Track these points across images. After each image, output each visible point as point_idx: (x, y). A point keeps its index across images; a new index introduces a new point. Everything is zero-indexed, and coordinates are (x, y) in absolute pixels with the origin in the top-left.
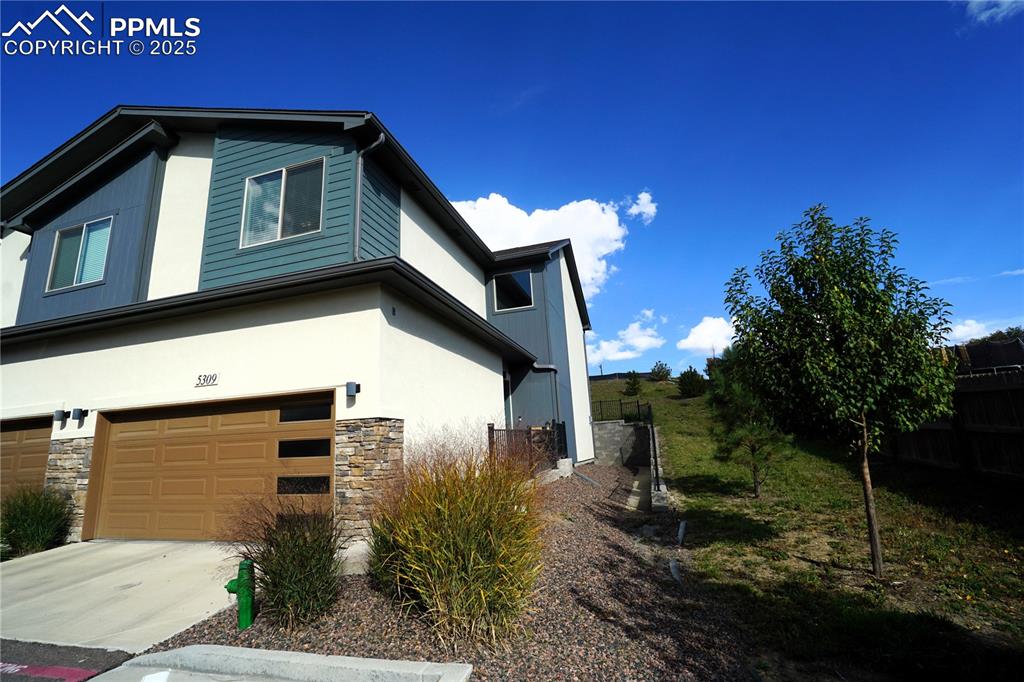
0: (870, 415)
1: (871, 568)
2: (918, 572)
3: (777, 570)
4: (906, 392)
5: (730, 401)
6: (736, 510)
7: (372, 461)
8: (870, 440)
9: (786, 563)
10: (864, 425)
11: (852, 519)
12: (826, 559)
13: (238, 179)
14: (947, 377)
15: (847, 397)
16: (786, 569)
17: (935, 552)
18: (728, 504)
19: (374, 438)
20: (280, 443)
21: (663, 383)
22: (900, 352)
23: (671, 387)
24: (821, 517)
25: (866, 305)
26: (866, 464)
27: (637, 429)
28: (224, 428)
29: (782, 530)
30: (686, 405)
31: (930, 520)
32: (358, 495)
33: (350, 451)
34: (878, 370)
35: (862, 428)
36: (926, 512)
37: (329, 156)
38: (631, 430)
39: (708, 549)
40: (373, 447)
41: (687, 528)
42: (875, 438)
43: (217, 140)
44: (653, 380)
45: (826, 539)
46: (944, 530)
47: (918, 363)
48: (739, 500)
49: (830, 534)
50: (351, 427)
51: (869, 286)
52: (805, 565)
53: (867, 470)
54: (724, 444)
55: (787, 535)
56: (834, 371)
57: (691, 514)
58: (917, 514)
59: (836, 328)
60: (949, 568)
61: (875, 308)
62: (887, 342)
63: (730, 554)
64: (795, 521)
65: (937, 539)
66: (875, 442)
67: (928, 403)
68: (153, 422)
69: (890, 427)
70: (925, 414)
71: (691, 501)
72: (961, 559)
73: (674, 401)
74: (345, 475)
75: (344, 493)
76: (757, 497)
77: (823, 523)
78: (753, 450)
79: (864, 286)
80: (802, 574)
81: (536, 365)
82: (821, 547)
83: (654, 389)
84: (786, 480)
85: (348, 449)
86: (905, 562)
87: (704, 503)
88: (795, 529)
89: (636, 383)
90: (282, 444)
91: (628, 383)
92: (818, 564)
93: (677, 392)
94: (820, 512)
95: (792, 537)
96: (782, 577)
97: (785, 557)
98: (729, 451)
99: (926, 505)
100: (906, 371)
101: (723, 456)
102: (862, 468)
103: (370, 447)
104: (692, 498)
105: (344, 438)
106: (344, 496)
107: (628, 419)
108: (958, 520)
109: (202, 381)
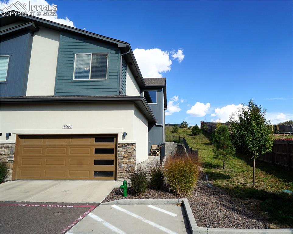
0: (257, 151)
1: (253, 184)
2: (261, 184)
3: (233, 185)
4: (264, 146)
5: (220, 142)
6: (219, 172)
7: (130, 156)
8: (256, 156)
9: (235, 183)
10: (255, 152)
11: (248, 174)
12: (244, 182)
13: (71, 53)
14: (272, 143)
15: (253, 146)
16: (235, 184)
17: (265, 180)
18: (216, 171)
19: (131, 149)
20: (95, 149)
21: (185, 129)
22: (264, 137)
23: (188, 131)
24: (241, 174)
25: (259, 125)
26: (254, 161)
27: (178, 146)
28: (72, 143)
29: (232, 177)
30: (194, 138)
31: (264, 175)
32: (126, 165)
33: (123, 153)
34: (260, 141)
35: (255, 153)
36: (264, 173)
37: (110, 54)
38: (176, 146)
39: (216, 181)
40: (131, 152)
41: (208, 176)
42: (257, 155)
43: (61, 36)
44: (181, 127)
45: (243, 179)
46: (267, 176)
47: (267, 140)
48: (219, 170)
49: (244, 178)
50: (124, 146)
51: (260, 121)
52: (238, 184)
53: (254, 162)
54: (216, 154)
55: (234, 178)
56: (251, 140)
57: (207, 173)
58: (262, 173)
59: (253, 130)
60: (267, 183)
61: (260, 126)
62: (262, 135)
63: (222, 182)
64: (235, 175)
65: (265, 178)
66: (257, 156)
67: (268, 148)
68: (41, 139)
69: (260, 154)
70: (267, 151)
71: (207, 170)
72: (269, 181)
73: (190, 136)
74: (121, 160)
75: (121, 165)
76: (224, 169)
77: (242, 175)
78: (224, 156)
79: (259, 121)
80: (239, 185)
81: (156, 124)
82: (242, 180)
83: (182, 131)
84: (230, 164)
85: (122, 152)
86: (259, 182)
87: (210, 170)
88: (235, 177)
89: (176, 128)
90: (96, 149)
91: (174, 128)
92: (242, 183)
93: (191, 133)
94: (240, 173)
95: (235, 178)
96: (235, 186)
97: (234, 182)
98: (217, 156)
99: (264, 171)
100: (265, 142)
101: (216, 157)
102: (253, 162)
103: (130, 152)
104: (206, 169)
105: (121, 149)
106: (121, 166)
107: (175, 142)
108: (269, 174)
109: (65, 127)
